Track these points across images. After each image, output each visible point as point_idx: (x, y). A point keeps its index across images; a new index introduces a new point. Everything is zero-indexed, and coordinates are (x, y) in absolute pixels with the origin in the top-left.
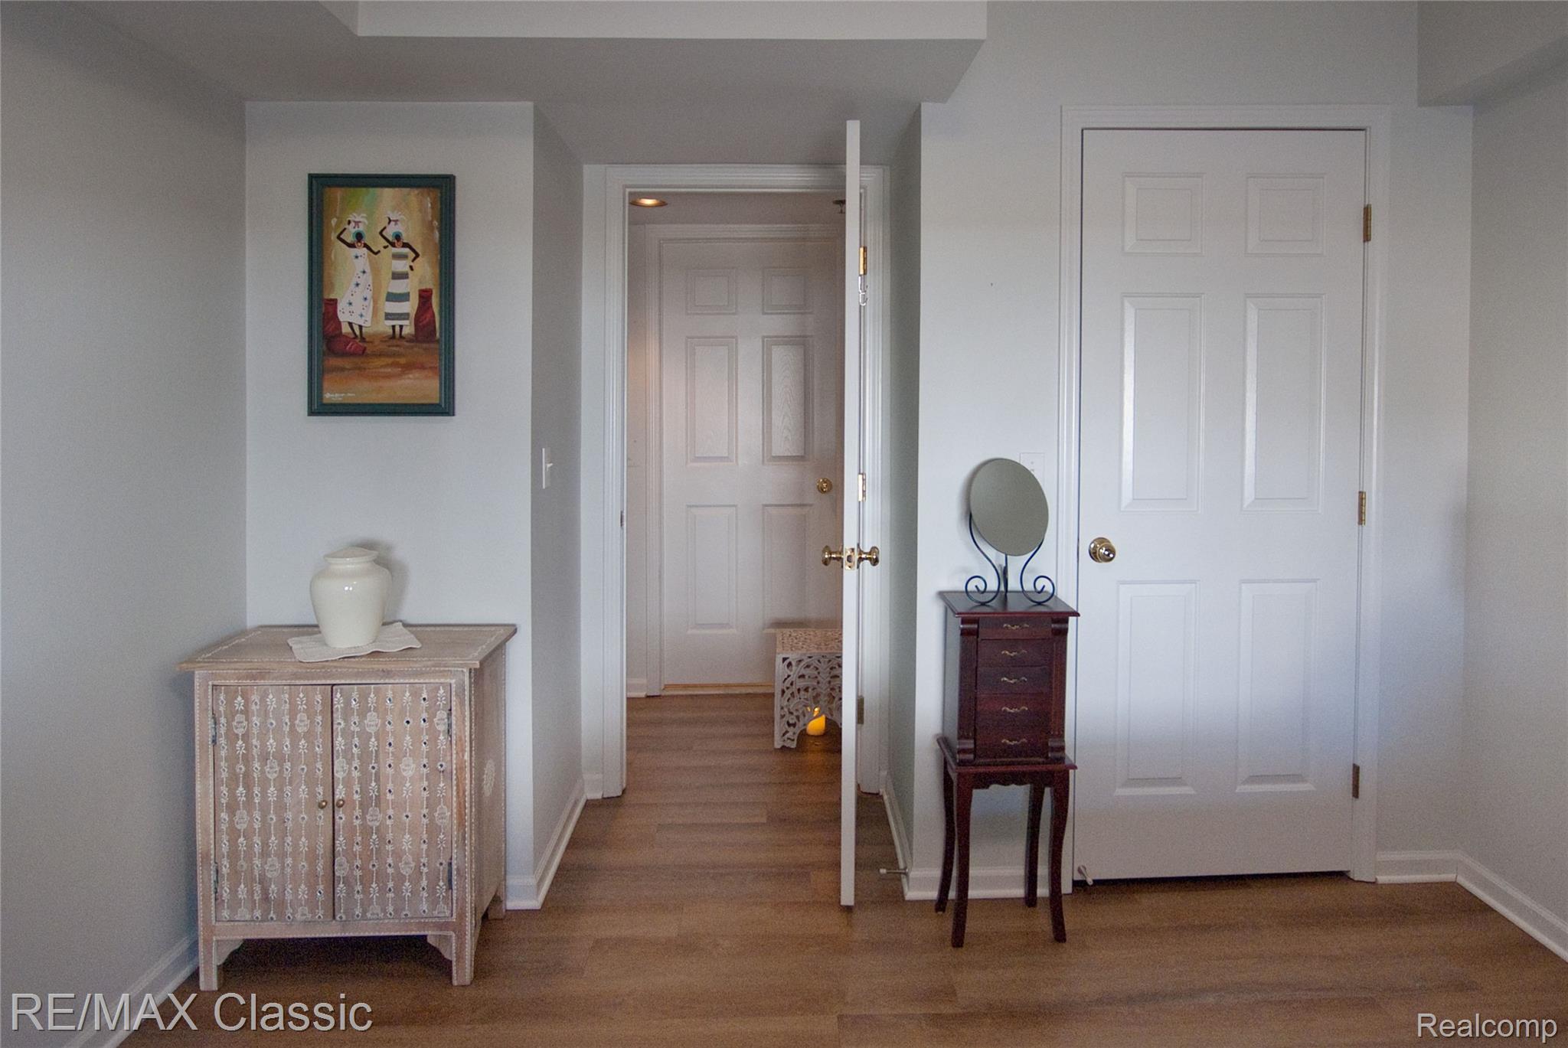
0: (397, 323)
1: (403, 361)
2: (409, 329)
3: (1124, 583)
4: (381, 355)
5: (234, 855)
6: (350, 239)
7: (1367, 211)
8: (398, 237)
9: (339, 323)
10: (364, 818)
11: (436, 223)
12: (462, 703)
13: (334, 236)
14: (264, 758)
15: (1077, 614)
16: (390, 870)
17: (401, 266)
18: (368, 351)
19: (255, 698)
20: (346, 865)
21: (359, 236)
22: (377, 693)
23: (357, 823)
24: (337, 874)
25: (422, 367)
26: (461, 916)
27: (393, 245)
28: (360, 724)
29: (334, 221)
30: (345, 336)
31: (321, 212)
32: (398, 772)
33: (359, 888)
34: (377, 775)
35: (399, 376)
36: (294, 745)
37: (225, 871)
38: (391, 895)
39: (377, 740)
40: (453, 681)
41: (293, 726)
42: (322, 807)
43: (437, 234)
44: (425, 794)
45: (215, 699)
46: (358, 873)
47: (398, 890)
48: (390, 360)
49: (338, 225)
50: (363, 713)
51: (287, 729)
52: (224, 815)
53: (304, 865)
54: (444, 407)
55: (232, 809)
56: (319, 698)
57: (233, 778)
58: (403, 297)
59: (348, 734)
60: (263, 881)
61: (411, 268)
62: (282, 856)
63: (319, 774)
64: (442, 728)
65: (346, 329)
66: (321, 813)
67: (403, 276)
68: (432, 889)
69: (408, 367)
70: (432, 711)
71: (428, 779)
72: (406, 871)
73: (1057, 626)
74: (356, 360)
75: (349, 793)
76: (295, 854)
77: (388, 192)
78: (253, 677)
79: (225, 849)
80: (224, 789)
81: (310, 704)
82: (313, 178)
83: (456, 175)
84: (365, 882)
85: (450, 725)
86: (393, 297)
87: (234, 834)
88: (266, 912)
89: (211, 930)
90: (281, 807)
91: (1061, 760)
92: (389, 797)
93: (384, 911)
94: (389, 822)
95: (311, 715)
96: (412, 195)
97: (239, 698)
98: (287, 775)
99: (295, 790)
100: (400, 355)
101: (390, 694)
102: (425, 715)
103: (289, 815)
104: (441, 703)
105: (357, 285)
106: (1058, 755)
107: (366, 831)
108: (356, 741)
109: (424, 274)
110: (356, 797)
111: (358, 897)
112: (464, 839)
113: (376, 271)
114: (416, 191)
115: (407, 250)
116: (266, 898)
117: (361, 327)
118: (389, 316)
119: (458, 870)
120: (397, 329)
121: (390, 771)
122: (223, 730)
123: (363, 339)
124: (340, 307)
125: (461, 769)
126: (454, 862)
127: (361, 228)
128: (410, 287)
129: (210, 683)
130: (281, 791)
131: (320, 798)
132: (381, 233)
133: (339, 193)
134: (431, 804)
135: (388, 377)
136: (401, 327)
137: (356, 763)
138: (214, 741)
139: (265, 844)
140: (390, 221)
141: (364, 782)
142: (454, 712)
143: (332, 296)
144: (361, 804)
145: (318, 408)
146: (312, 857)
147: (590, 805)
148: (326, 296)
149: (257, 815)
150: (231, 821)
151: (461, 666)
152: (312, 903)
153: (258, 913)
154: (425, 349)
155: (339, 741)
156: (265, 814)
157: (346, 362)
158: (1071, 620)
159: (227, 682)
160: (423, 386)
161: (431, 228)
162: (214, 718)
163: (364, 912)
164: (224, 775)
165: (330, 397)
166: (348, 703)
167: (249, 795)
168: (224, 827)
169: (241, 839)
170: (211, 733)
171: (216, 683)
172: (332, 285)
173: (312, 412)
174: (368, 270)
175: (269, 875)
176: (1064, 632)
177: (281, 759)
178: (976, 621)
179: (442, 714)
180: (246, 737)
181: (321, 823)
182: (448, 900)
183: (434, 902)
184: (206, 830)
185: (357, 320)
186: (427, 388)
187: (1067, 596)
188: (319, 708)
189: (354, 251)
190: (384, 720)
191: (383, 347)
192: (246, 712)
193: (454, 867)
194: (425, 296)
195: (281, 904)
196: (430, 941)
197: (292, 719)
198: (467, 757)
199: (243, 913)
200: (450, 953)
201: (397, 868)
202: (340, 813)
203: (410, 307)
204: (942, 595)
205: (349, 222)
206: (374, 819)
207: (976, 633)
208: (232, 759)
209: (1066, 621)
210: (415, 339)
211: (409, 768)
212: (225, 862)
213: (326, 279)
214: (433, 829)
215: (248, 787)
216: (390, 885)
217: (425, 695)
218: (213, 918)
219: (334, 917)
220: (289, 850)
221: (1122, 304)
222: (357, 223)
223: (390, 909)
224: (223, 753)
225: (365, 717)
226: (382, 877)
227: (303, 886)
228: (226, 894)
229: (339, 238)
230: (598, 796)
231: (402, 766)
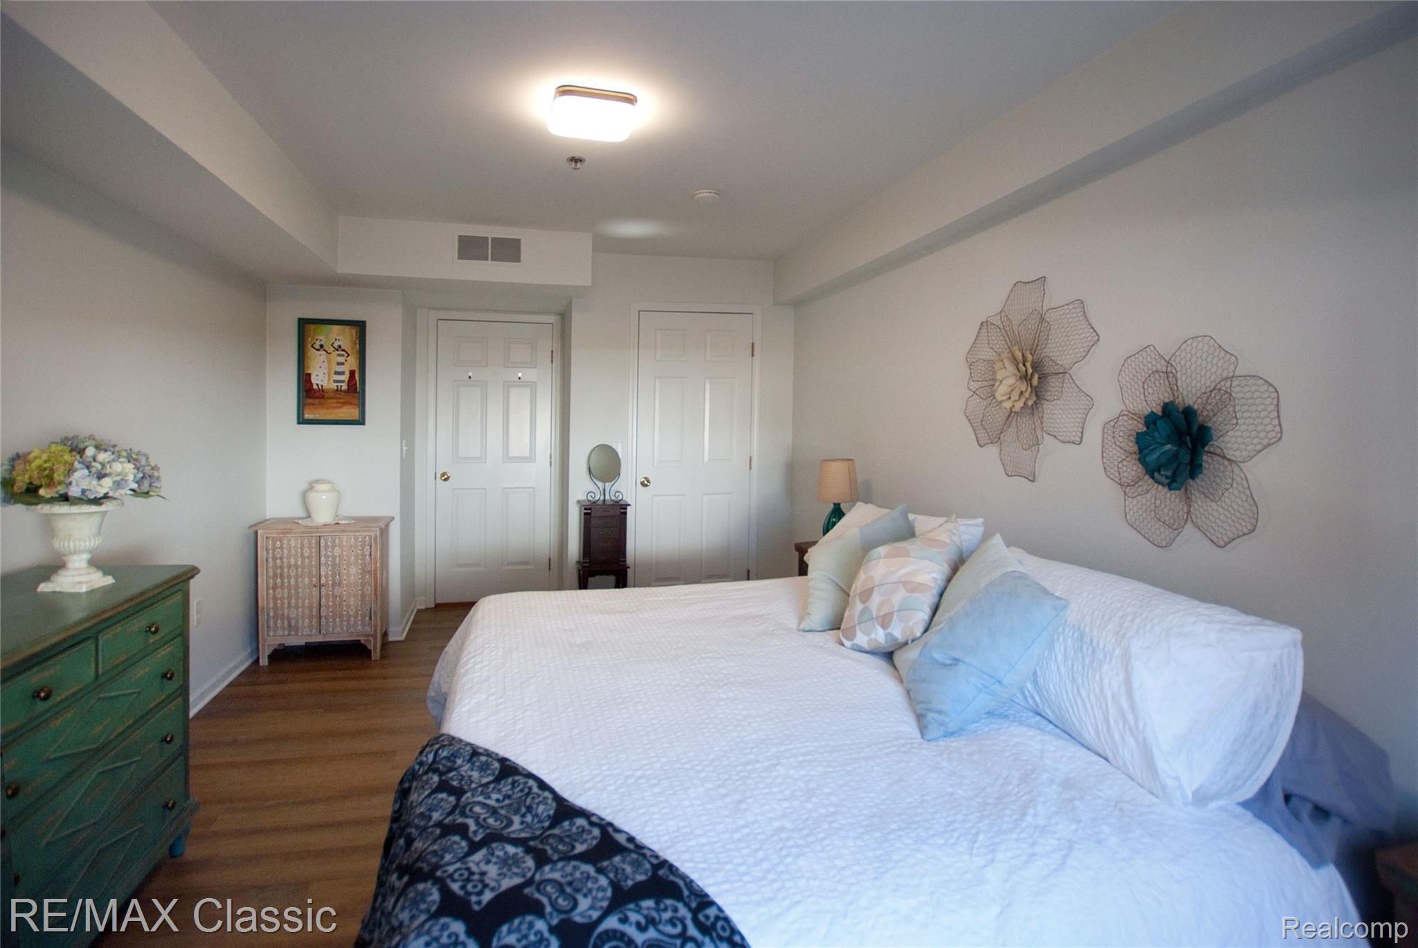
0: (339, 384)
1: (341, 401)
2: (345, 387)
3: (655, 496)
4: (331, 398)
5: (275, 608)
6: (317, 347)
7: (753, 344)
8: (340, 347)
9: (312, 384)
10: (333, 591)
11: (357, 341)
12: (376, 544)
13: (310, 346)
14: (289, 567)
15: (630, 505)
16: (345, 613)
17: (341, 359)
18: (325, 397)
19: (285, 542)
20: (325, 611)
21: (322, 346)
22: (339, 539)
23: (330, 593)
24: (322, 615)
25: (351, 404)
26: (375, 631)
27: (337, 350)
28: (332, 552)
29: (310, 339)
30: (314, 390)
31: (304, 336)
32: (348, 571)
33: (331, 620)
34: (339, 573)
35: (340, 407)
36: (303, 562)
37: (271, 614)
38: (345, 623)
39: (339, 558)
40: (372, 534)
41: (302, 553)
42: (316, 587)
43: (358, 346)
44: (360, 581)
45: (267, 543)
46: (331, 614)
47: (348, 621)
48: (335, 401)
49: (312, 341)
50: (333, 547)
51: (299, 555)
52: (271, 591)
53: (307, 611)
54: (361, 421)
55: (275, 588)
56: (314, 541)
57: (275, 576)
58: (343, 373)
59: (326, 556)
60: (289, 619)
61: (346, 360)
62: (297, 608)
63: (314, 573)
64: (368, 553)
65: (315, 387)
66: (315, 589)
67: (343, 364)
68: (363, 621)
69: (345, 404)
70: (363, 546)
71: (361, 574)
72: (352, 613)
73: (622, 511)
74: (321, 400)
75: (327, 581)
76: (303, 606)
77: (336, 328)
78: (284, 533)
79: (271, 606)
80: (271, 580)
81: (310, 544)
82: (300, 320)
83: (367, 320)
84: (334, 619)
85: (371, 552)
86: (337, 373)
87: (275, 599)
88: (290, 631)
89: (265, 640)
90: (297, 586)
91: (625, 565)
92: (344, 582)
93: (342, 629)
94: (345, 593)
95: (310, 548)
96: (347, 329)
97: (278, 542)
98: (299, 573)
99: (303, 580)
100: (341, 398)
101: (345, 539)
102: (360, 548)
103: (300, 590)
104: (367, 543)
105: (321, 367)
106: (623, 563)
107: (335, 597)
108: (330, 559)
109: (352, 363)
110: (330, 582)
111: (331, 624)
112: (377, 599)
113: (329, 362)
114: (348, 327)
115: (343, 353)
116: (290, 625)
117: (322, 386)
118: (335, 381)
119: (374, 612)
120: (339, 387)
121: (345, 571)
122: (271, 556)
123: (323, 391)
124: (312, 377)
125: (376, 570)
126: (373, 609)
127: (323, 343)
128: (346, 369)
129: (265, 536)
130: (297, 581)
131: (314, 583)
132: (332, 345)
133: (312, 327)
134: (363, 585)
135: (335, 408)
136: (341, 386)
137: (330, 568)
138: (267, 560)
139: (289, 603)
140: (336, 340)
141: (333, 576)
142: (373, 547)
143: (309, 372)
144: (332, 585)
145: (302, 421)
146: (310, 608)
147: (419, 611)
148: (306, 372)
149: (286, 591)
150: (274, 594)
151: (376, 527)
152: (311, 627)
153: (286, 632)
154: (353, 396)
155: (323, 559)
156: (289, 590)
157: (316, 401)
158: (629, 508)
159: (272, 536)
160: (351, 412)
161: (355, 344)
162: (266, 550)
163: (333, 630)
164: (271, 574)
165: (307, 416)
166: (326, 543)
167: (283, 582)
168: (271, 596)
169: (279, 601)
170: (265, 557)
171: (268, 536)
172: (309, 368)
173: (299, 423)
174: (325, 360)
175: (291, 616)
176: (625, 513)
177: (297, 567)
178: (590, 509)
179: (368, 547)
180: (281, 558)
181: (314, 593)
182: (370, 625)
183: (363, 625)
184: (262, 598)
185: (320, 383)
186: (353, 413)
187: (628, 498)
188: (314, 545)
189: (319, 353)
190: (342, 550)
191: (333, 394)
192: (281, 547)
193: (373, 611)
194: (352, 373)
195: (297, 628)
196: (362, 642)
197: (302, 550)
198: (378, 565)
199: (280, 632)
200: (371, 647)
201: (348, 612)
202: (323, 589)
203: (346, 377)
204: (579, 502)
205: (317, 340)
206: (337, 591)
207: (589, 514)
208: (275, 567)
209: (626, 509)
210: (347, 392)
211: (353, 570)
212: (272, 611)
213: (306, 364)
214: (363, 596)
215: (282, 579)
216: (345, 619)
217: (360, 540)
218: (266, 635)
219: (320, 632)
220: (300, 605)
221: (655, 382)
222: (321, 340)
223: (345, 629)
224: (271, 565)
225: (334, 549)
226: (341, 616)
227: (307, 620)
228: (272, 623)
229: (312, 346)
230: (423, 607)
231: (350, 569)
